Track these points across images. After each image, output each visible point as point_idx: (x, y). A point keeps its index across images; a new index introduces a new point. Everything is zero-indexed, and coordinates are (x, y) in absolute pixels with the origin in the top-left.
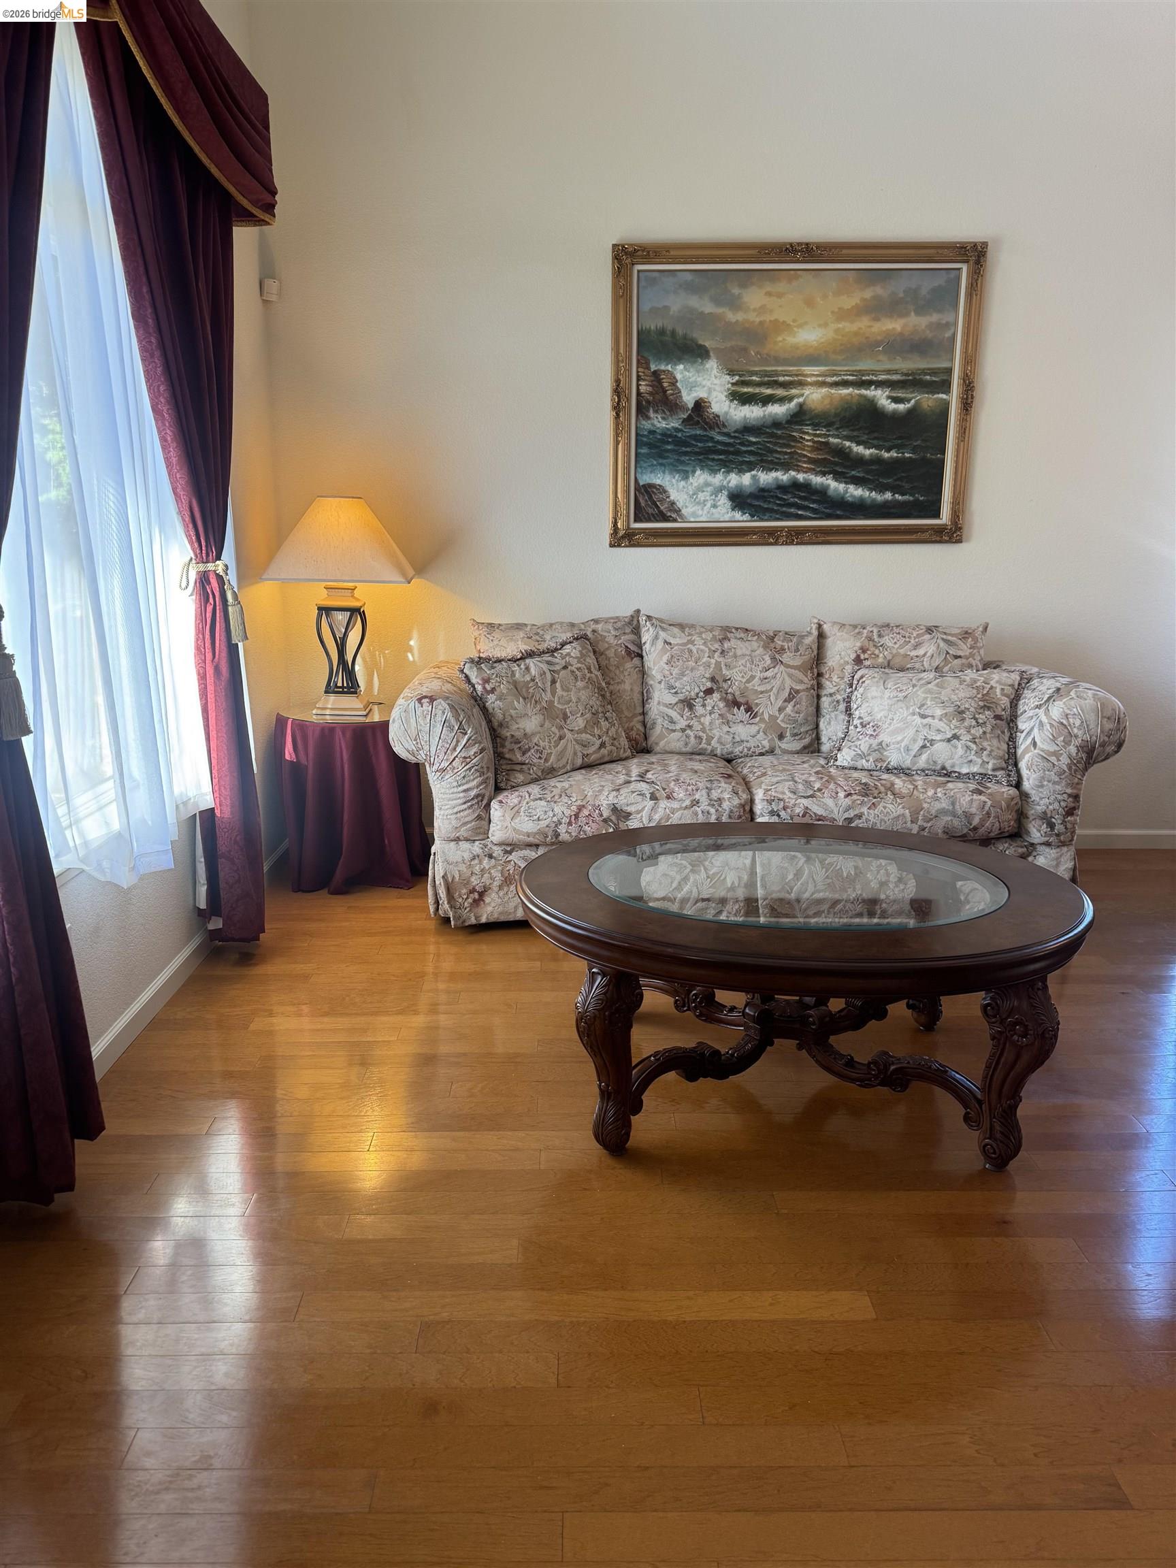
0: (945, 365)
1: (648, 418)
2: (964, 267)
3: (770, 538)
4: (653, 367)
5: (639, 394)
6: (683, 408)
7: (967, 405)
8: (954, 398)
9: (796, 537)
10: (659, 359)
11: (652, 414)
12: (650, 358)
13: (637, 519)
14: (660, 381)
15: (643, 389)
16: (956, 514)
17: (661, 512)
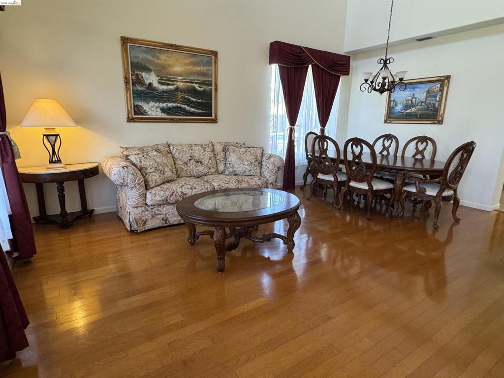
0: (211, 80)
1: (135, 86)
2: (213, 56)
3: (172, 121)
4: (136, 73)
5: (132, 79)
6: (146, 84)
7: (216, 90)
8: (213, 87)
9: (179, 121)
10: (137, 70)
11: (136, 85)
12: (135, 70)
13: (135, 114)
14: (138, 76)
15: (133, 78)
16: (216, 116)
17: (142, 113)
